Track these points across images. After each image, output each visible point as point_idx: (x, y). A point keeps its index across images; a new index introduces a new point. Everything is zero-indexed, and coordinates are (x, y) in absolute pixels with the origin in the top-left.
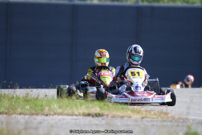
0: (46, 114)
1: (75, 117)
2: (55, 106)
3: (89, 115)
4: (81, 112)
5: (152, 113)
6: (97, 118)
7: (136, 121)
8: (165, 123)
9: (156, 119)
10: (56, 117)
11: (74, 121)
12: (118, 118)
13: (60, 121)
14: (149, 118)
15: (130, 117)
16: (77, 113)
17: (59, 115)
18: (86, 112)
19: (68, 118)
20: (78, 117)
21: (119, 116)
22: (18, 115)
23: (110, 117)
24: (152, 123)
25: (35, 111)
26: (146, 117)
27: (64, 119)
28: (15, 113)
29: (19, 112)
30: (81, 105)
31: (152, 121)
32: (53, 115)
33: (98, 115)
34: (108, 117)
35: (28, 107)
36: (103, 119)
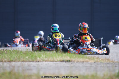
0: (38, 61)
1: (55, 63)
2: (43, 56)
3: (63, 61)
4: (59, 59)
5: (100, 59)
6: (68, 63)
7: (91, 64)
8: (108, 65)
9: (103, 63)
10: (44, 63)
11: (55, 65)
12: (80, 62)
13: (46, 65)
14: (99, 62)
15: (87, 62)
16: (56, 60)
17: (46, 61)
18: (62, 59)
19: (51, 63)
20: (57, 63)
21: (81, 61)
22: (21, 62)
24: (100, 65)
25: (31, 59)
26: (97, 62)
27: (49, 64)
28: (20, 61)
29: (22, 60)
30: (58, 55)
31: (100, 64)
32: (42, 62)
33: (68, 61)
34: (74, 62)
35: (27, 57)
36: (72, 63)
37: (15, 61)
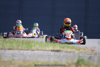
0: (33, 50)
1: (47, 52)
2: (37, 46)
3: (54, 51)
4: (50, 49)
10: (37, 51)
16: (48, 50)
17: (39, 50)
18: (53, 49)
20: (48, 52)
23: (64, 52)
25: (28, 48)
26: (82, 52)
28: (18, 49)
30: (50, 46)
33: (58, 51)
35: (24, 46)
37: (13, 49)
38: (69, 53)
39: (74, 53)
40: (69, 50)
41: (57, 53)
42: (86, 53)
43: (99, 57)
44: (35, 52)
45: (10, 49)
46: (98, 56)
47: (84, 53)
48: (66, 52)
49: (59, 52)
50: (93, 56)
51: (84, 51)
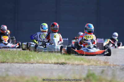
0: (32, 63)
1: (49, 65)
2: (37, 58)
3: (57, 63)
4: (53, 61)
10: (37, 65)
16: (50, 62)
17: (39, 63)
18: (56, 61)
20: (51, 65)
21: (76, 64)
22: (14, 63)
23: (70, 64)
25: (25, 60)
28: (13, 62)
29: (16, 62)
32: (36, 63)
33: (62, 64)
34: (69, 65)
37: (7, 63)
38: (76, 66)
39: (83, 66)
40: (76, 62)
41: (61, 66)
42: (98, 66)
43: (113, 70)
44: (34, 65)
45: (3, 62)
46: (113, 68)
47: (95, 65)
48: (73, 65)
49: (65, 65)
50: (106, 69)
51: (95, 64)
